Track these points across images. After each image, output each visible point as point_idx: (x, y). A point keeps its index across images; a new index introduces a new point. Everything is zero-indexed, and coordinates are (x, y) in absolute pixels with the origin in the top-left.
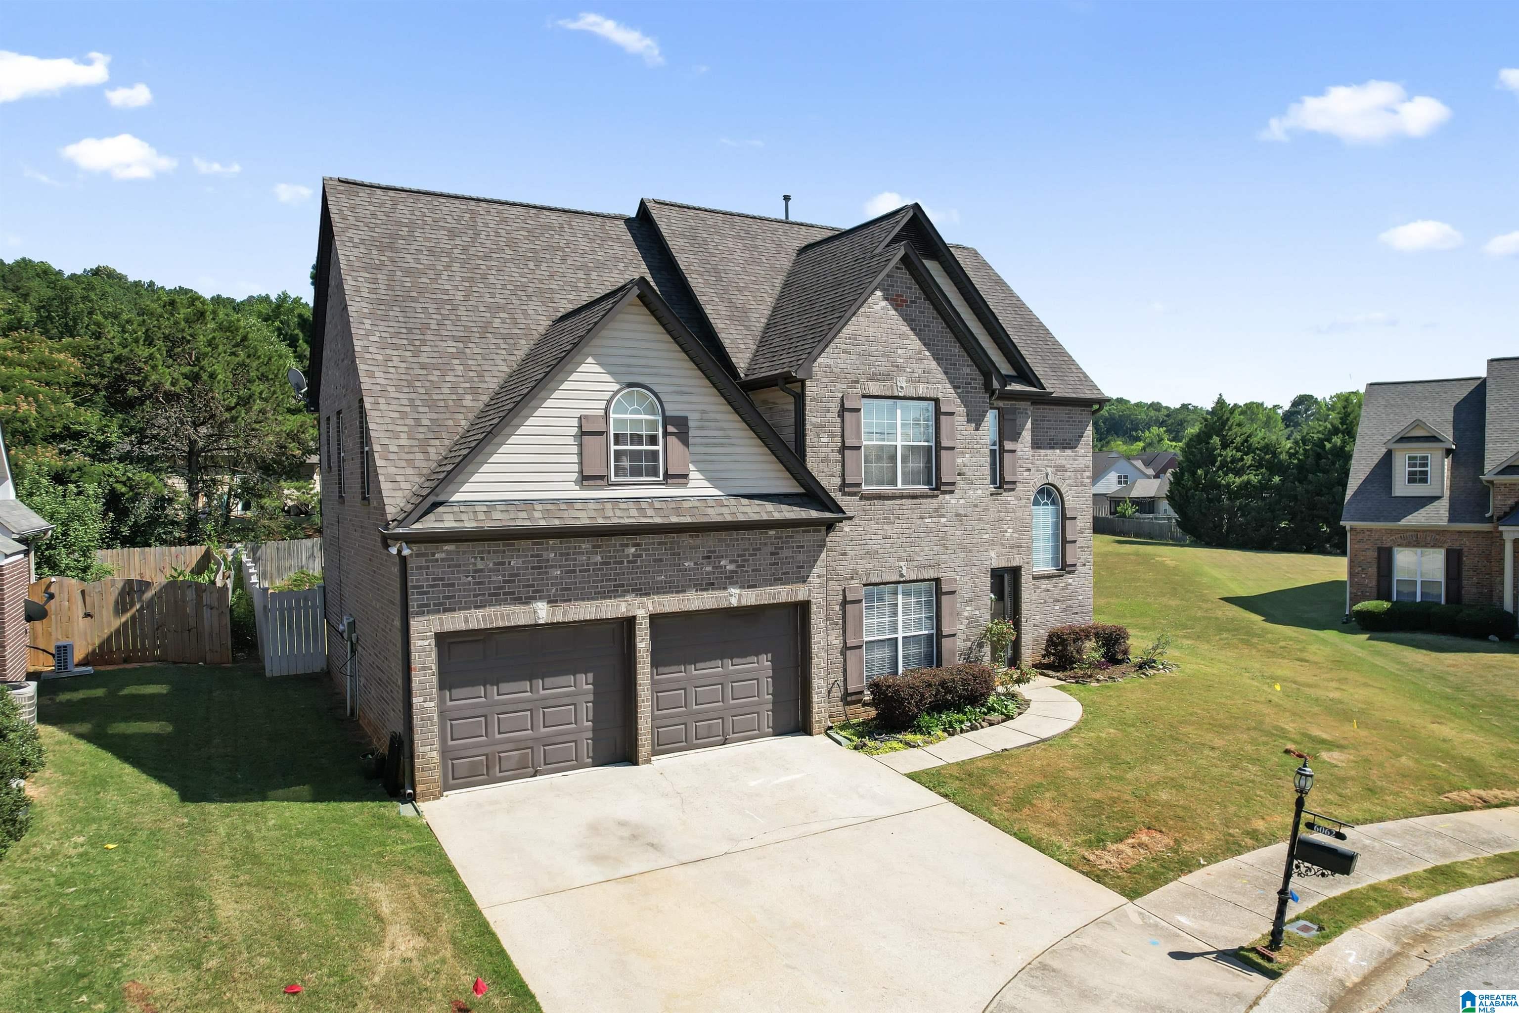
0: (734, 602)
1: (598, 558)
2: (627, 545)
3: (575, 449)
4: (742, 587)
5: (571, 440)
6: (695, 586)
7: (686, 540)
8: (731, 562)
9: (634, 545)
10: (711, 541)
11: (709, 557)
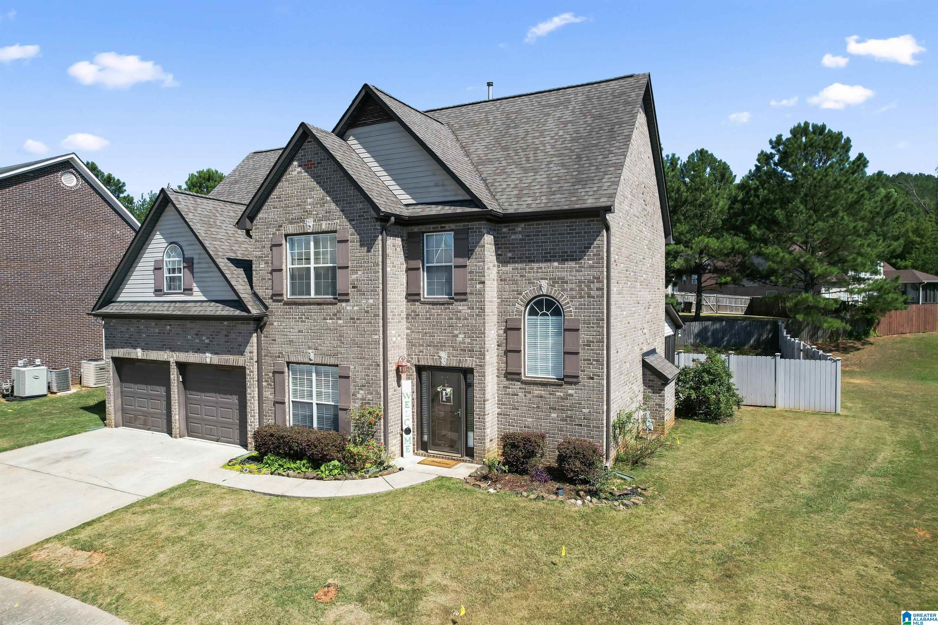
0: (208, 361)
1: (157, 330)
2: (166, 325)
3: (153, 277)
4: (212, 353)
5: (151, 273)
6: (193, 349)
7: (188, 324)
8: (207, 338)
9: (170, 325)
10: (198, 325)
11: (197, 335)
